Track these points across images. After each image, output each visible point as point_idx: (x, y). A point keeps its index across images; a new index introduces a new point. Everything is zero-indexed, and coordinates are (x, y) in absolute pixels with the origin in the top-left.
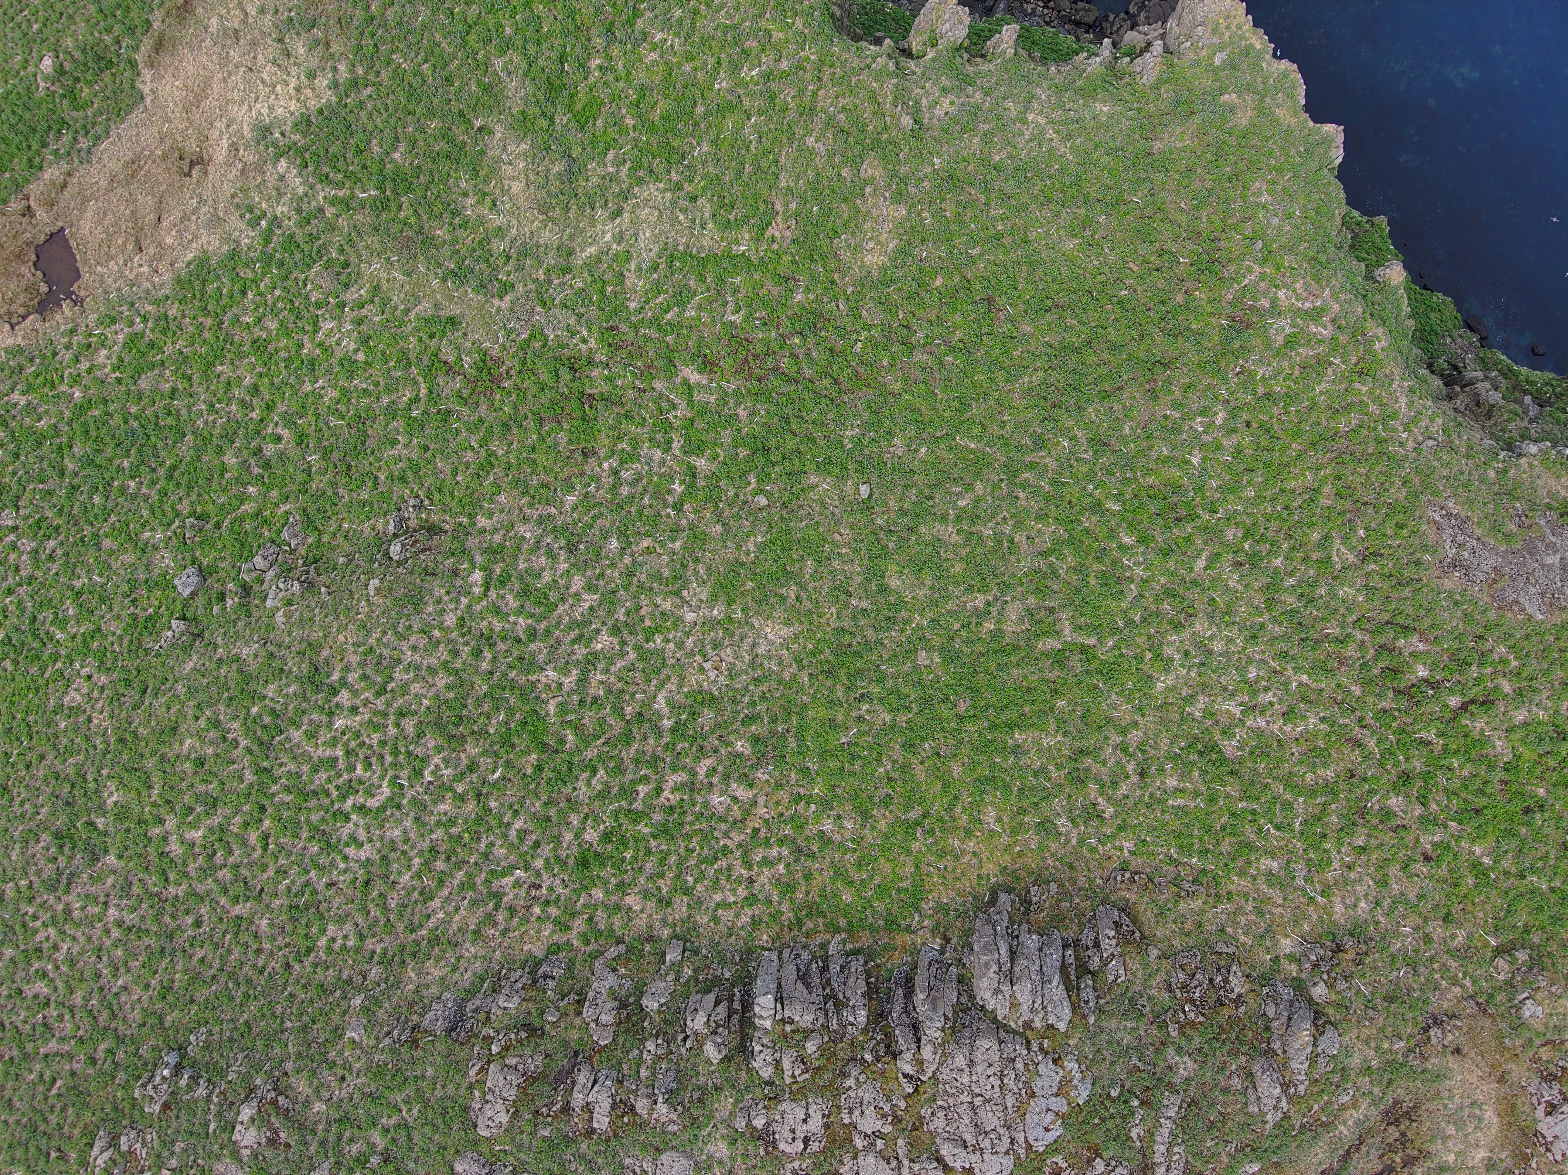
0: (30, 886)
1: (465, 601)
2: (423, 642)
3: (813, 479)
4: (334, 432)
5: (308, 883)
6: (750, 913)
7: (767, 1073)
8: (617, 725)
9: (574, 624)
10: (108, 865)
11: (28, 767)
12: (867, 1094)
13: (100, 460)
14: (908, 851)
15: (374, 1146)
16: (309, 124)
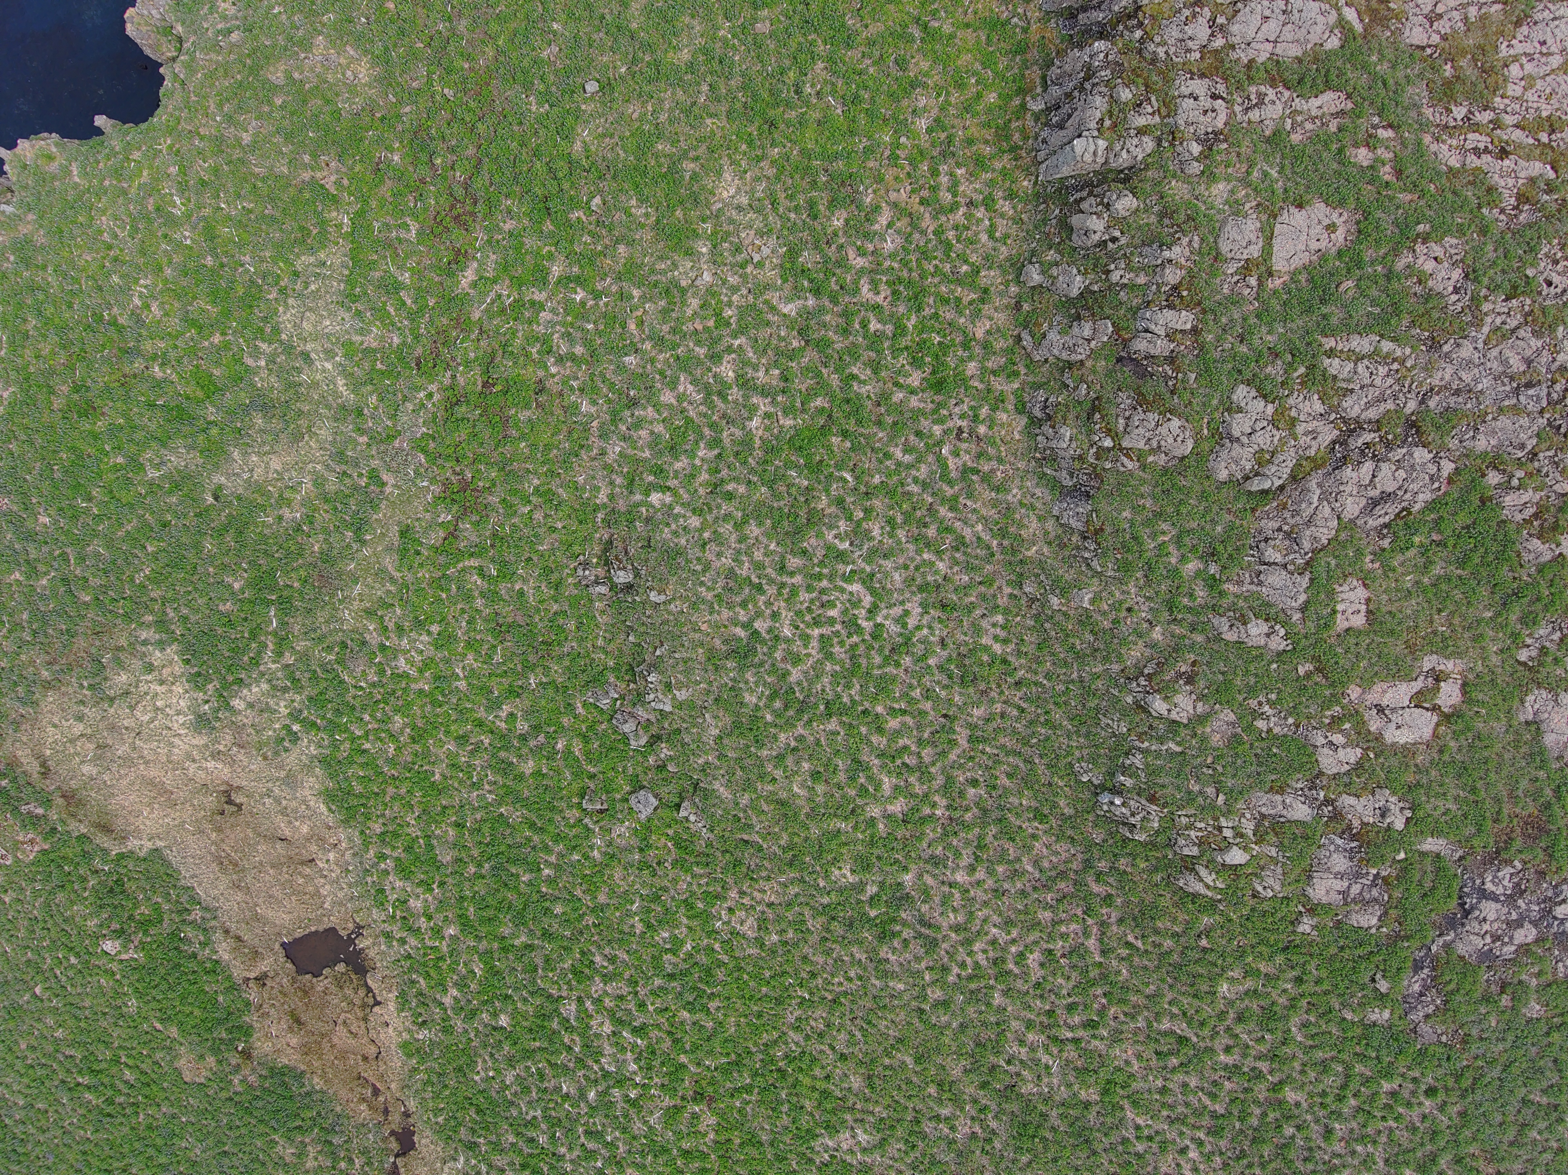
0: (930, 968)
1: (677, 509)
2: (713, 546)
3: (578, 146)
4: (507, 659)
5: (940, 668)
6: (1001, 202)
7: (1149, 144)
8: (810, 357)
9: (707, 401)
10: (914, 884)
11: (813, 975)
12: (1173, 33)
13: (518, 903)
14: (952, 36)
15: (1198, 573)
16: (199, 674)
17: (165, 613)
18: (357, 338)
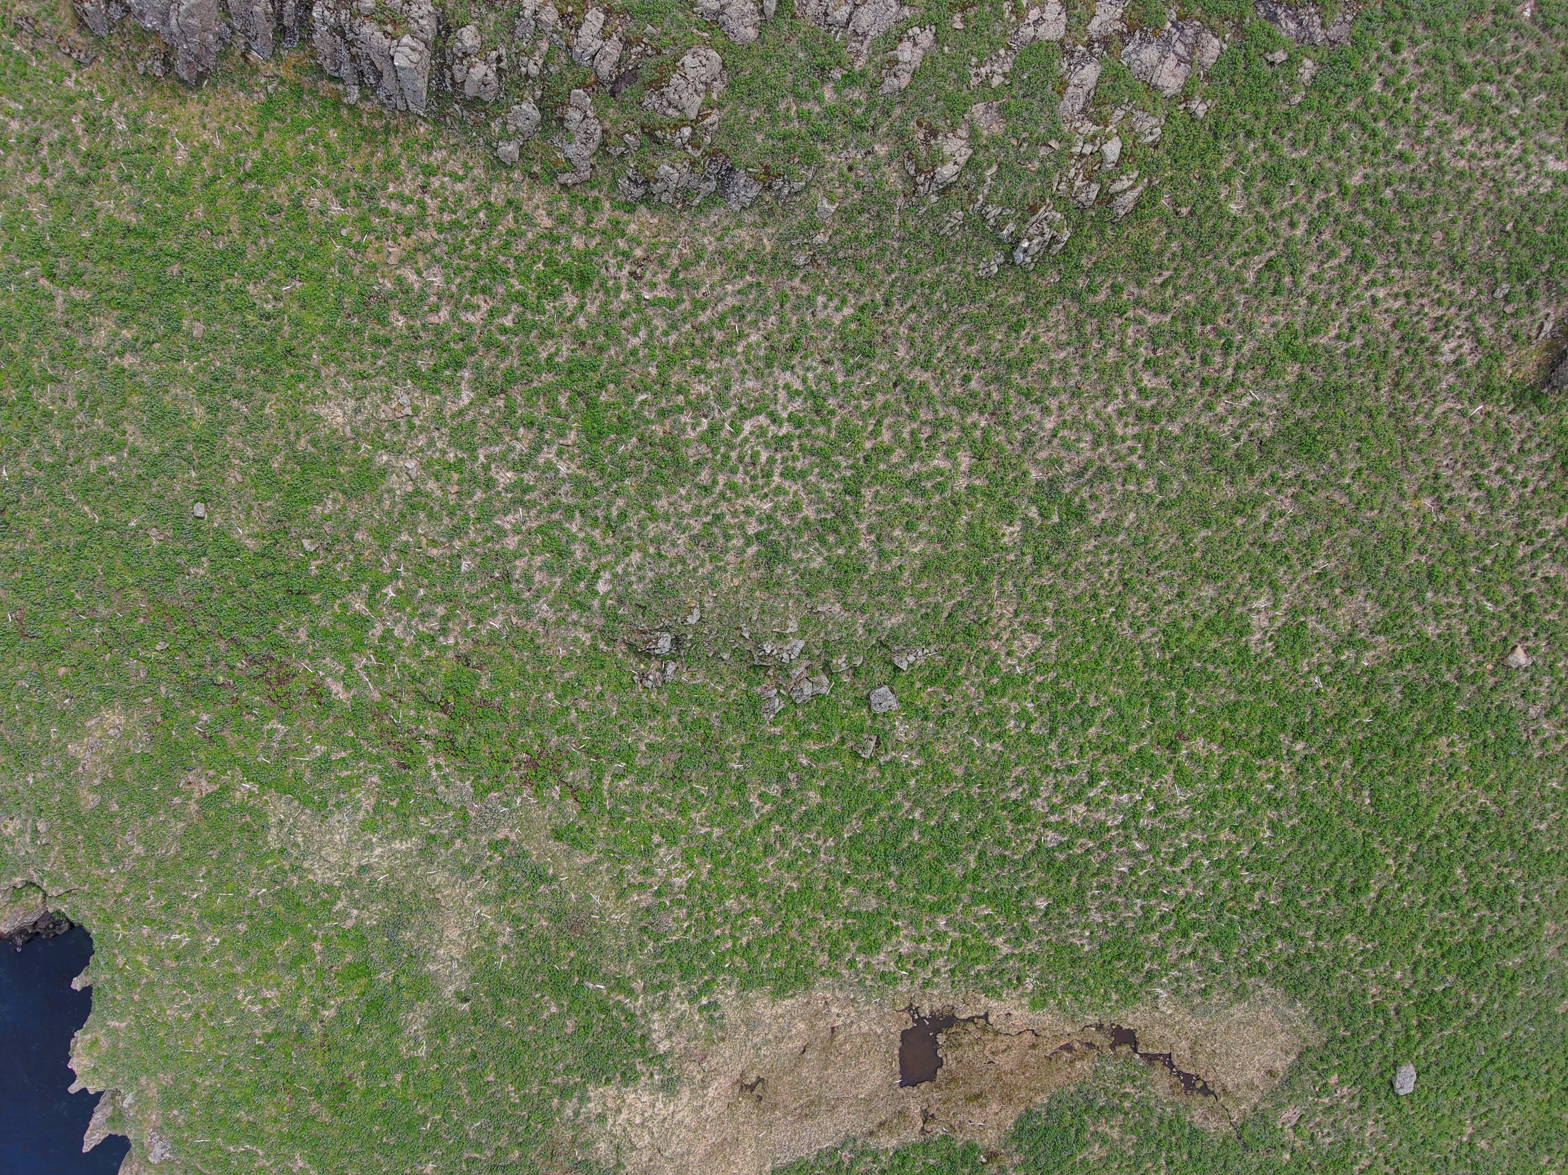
0: (1124, 483)
1: (619, 570)
2: (664, 547)
3: (250, 543)
4: (707, 782)
5: (849, 373)
6: (432, 159)
8: (517, 393)
9: (528, 506)
10: (1041, 470)
11: (1094, 596)
13: (938, 851)
14: (265, 153)
15: (836, 90)
16: (623, 1074)
17: (556, 1086)
18: (361, 815)
